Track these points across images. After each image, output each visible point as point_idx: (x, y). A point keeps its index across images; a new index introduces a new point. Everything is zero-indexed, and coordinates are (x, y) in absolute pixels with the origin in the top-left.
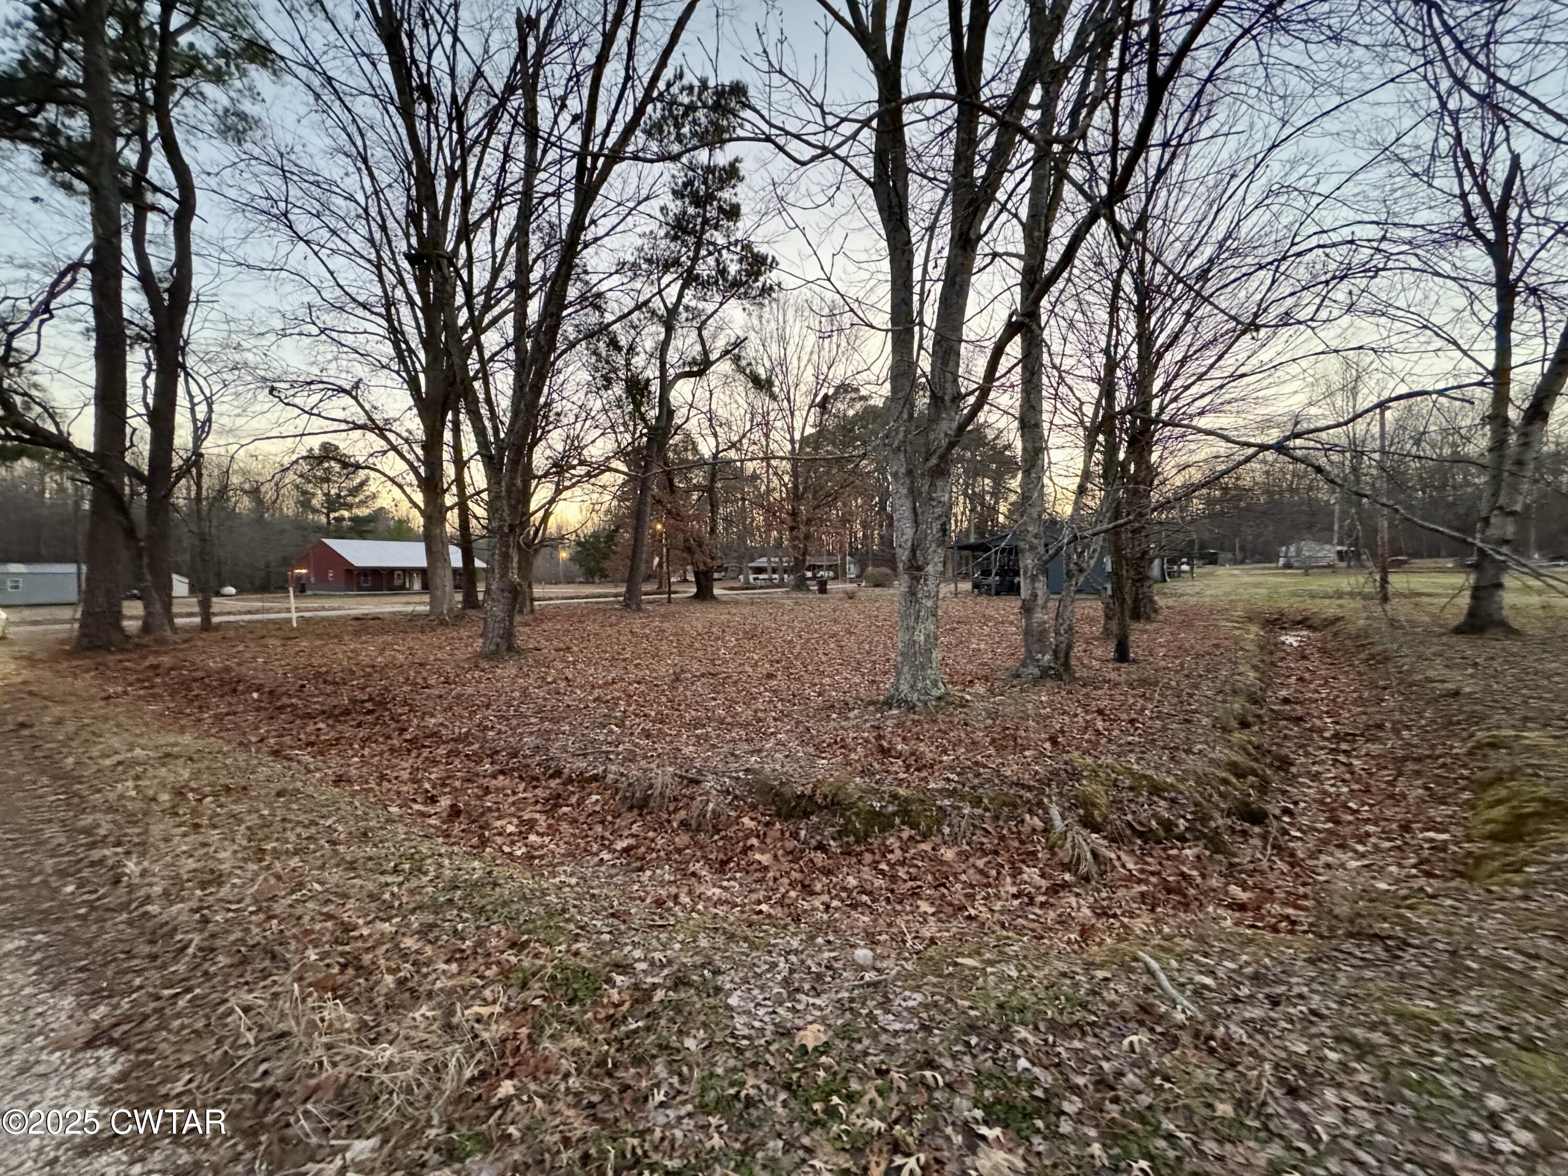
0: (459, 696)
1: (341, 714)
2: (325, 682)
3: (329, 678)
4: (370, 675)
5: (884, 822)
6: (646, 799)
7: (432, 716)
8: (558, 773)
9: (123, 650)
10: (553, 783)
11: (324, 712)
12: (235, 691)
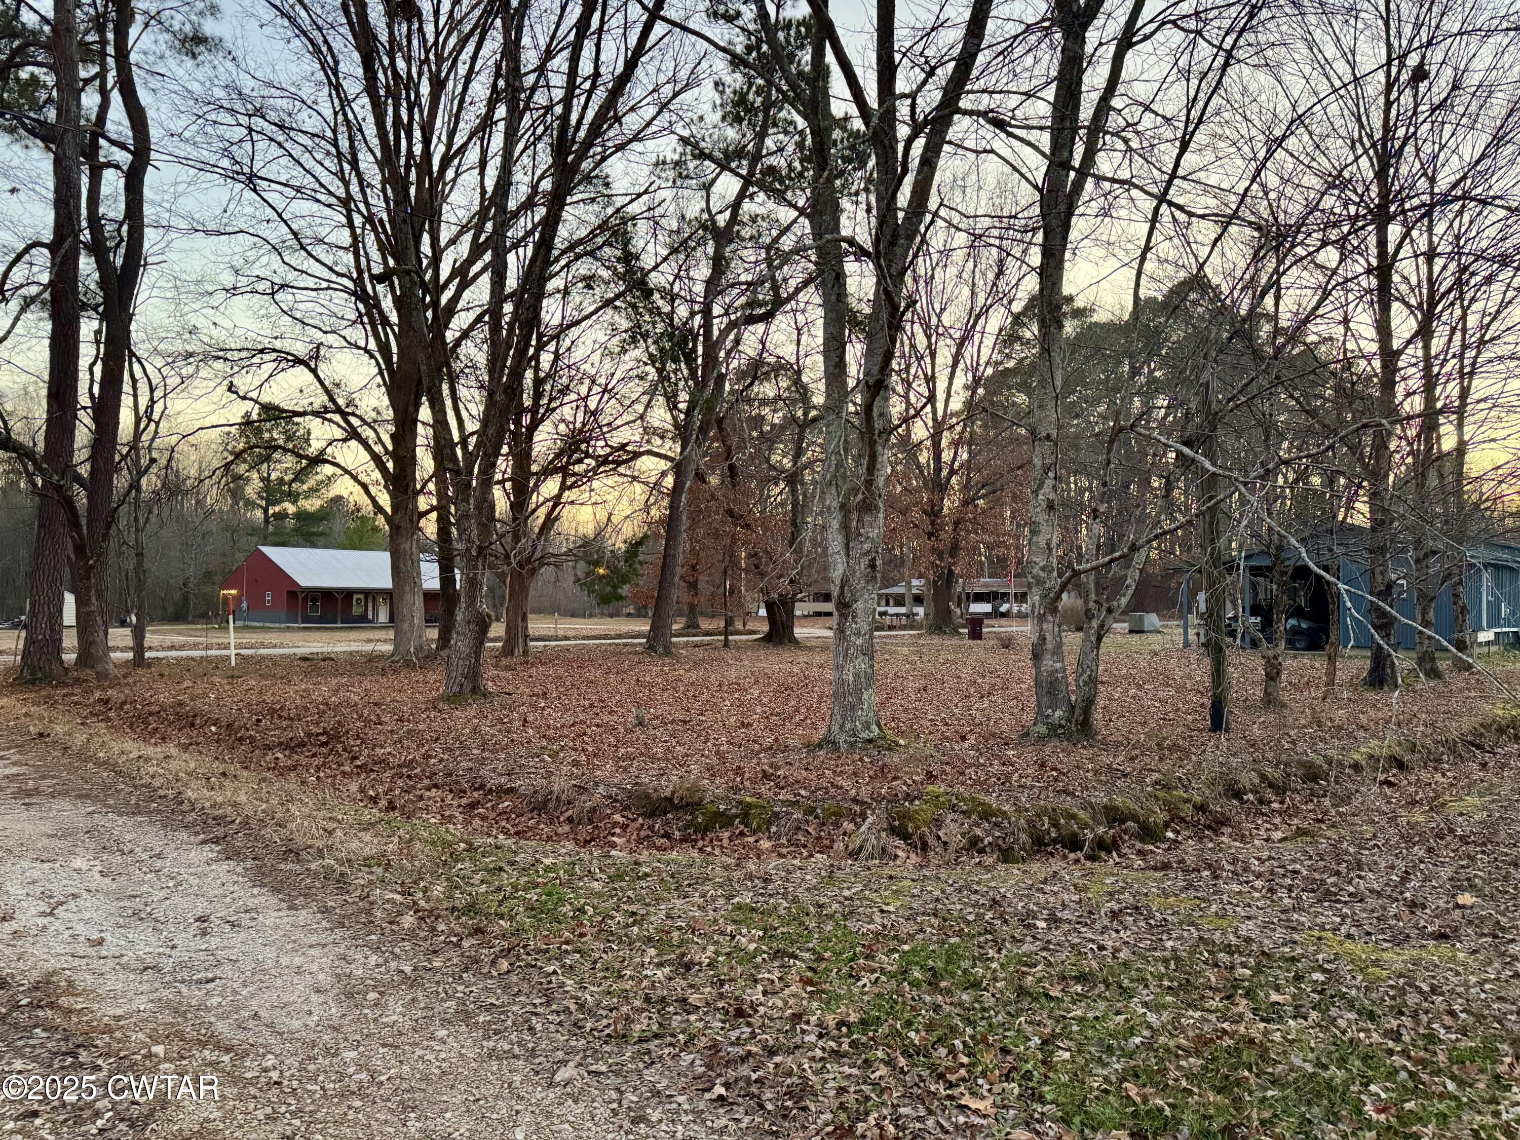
0: (409, 732)
1: (298, 746)
2: (280, 717)
3: (285, 714)
4: (324, 712)
5: (724, 819)
6: (546, 802)
7: (382, 747)
8: (482, 787)
9: (65, 685)
10: (476, 794)
11: (281, 744)
12: (192, 725)
